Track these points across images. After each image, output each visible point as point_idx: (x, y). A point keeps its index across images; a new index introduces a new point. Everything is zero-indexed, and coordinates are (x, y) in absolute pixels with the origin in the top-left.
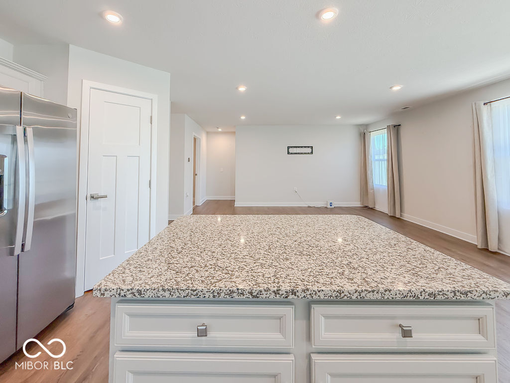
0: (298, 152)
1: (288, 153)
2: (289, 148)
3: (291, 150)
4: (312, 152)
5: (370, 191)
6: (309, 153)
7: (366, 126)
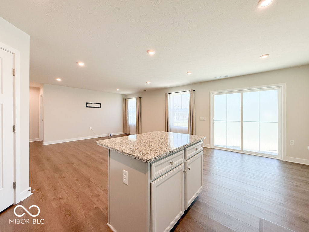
0: (93, 106)
1: (87, 107)
2: (87, 103)
3: (88, 105)
4: (101, 107)
5: (128, 126)
6: (99, 107)
7: (126, 95)
